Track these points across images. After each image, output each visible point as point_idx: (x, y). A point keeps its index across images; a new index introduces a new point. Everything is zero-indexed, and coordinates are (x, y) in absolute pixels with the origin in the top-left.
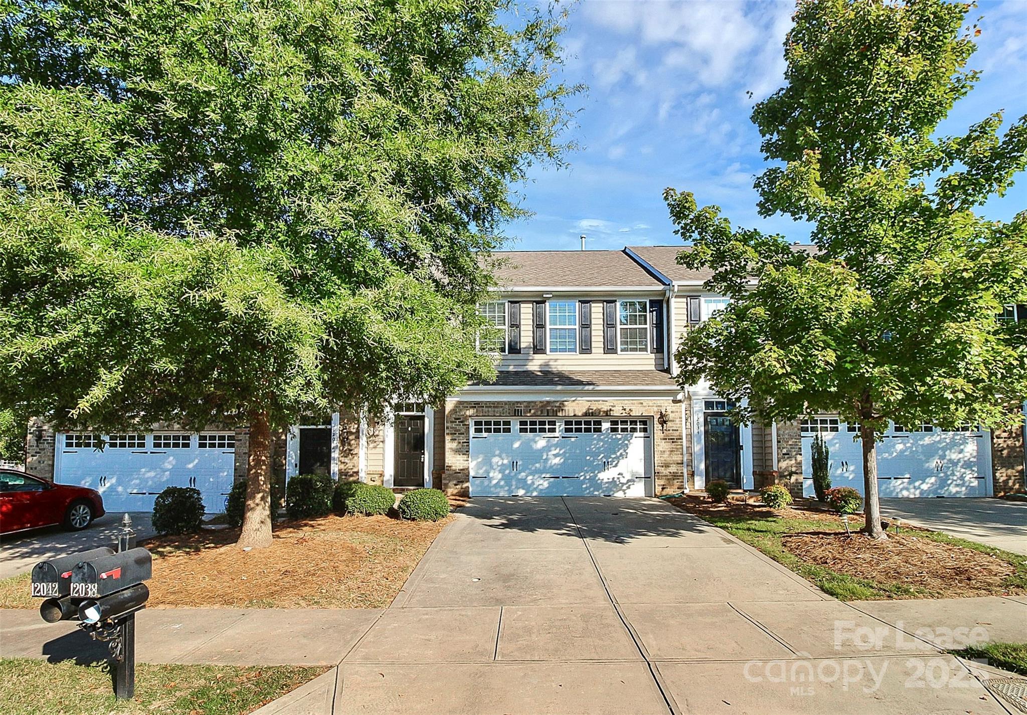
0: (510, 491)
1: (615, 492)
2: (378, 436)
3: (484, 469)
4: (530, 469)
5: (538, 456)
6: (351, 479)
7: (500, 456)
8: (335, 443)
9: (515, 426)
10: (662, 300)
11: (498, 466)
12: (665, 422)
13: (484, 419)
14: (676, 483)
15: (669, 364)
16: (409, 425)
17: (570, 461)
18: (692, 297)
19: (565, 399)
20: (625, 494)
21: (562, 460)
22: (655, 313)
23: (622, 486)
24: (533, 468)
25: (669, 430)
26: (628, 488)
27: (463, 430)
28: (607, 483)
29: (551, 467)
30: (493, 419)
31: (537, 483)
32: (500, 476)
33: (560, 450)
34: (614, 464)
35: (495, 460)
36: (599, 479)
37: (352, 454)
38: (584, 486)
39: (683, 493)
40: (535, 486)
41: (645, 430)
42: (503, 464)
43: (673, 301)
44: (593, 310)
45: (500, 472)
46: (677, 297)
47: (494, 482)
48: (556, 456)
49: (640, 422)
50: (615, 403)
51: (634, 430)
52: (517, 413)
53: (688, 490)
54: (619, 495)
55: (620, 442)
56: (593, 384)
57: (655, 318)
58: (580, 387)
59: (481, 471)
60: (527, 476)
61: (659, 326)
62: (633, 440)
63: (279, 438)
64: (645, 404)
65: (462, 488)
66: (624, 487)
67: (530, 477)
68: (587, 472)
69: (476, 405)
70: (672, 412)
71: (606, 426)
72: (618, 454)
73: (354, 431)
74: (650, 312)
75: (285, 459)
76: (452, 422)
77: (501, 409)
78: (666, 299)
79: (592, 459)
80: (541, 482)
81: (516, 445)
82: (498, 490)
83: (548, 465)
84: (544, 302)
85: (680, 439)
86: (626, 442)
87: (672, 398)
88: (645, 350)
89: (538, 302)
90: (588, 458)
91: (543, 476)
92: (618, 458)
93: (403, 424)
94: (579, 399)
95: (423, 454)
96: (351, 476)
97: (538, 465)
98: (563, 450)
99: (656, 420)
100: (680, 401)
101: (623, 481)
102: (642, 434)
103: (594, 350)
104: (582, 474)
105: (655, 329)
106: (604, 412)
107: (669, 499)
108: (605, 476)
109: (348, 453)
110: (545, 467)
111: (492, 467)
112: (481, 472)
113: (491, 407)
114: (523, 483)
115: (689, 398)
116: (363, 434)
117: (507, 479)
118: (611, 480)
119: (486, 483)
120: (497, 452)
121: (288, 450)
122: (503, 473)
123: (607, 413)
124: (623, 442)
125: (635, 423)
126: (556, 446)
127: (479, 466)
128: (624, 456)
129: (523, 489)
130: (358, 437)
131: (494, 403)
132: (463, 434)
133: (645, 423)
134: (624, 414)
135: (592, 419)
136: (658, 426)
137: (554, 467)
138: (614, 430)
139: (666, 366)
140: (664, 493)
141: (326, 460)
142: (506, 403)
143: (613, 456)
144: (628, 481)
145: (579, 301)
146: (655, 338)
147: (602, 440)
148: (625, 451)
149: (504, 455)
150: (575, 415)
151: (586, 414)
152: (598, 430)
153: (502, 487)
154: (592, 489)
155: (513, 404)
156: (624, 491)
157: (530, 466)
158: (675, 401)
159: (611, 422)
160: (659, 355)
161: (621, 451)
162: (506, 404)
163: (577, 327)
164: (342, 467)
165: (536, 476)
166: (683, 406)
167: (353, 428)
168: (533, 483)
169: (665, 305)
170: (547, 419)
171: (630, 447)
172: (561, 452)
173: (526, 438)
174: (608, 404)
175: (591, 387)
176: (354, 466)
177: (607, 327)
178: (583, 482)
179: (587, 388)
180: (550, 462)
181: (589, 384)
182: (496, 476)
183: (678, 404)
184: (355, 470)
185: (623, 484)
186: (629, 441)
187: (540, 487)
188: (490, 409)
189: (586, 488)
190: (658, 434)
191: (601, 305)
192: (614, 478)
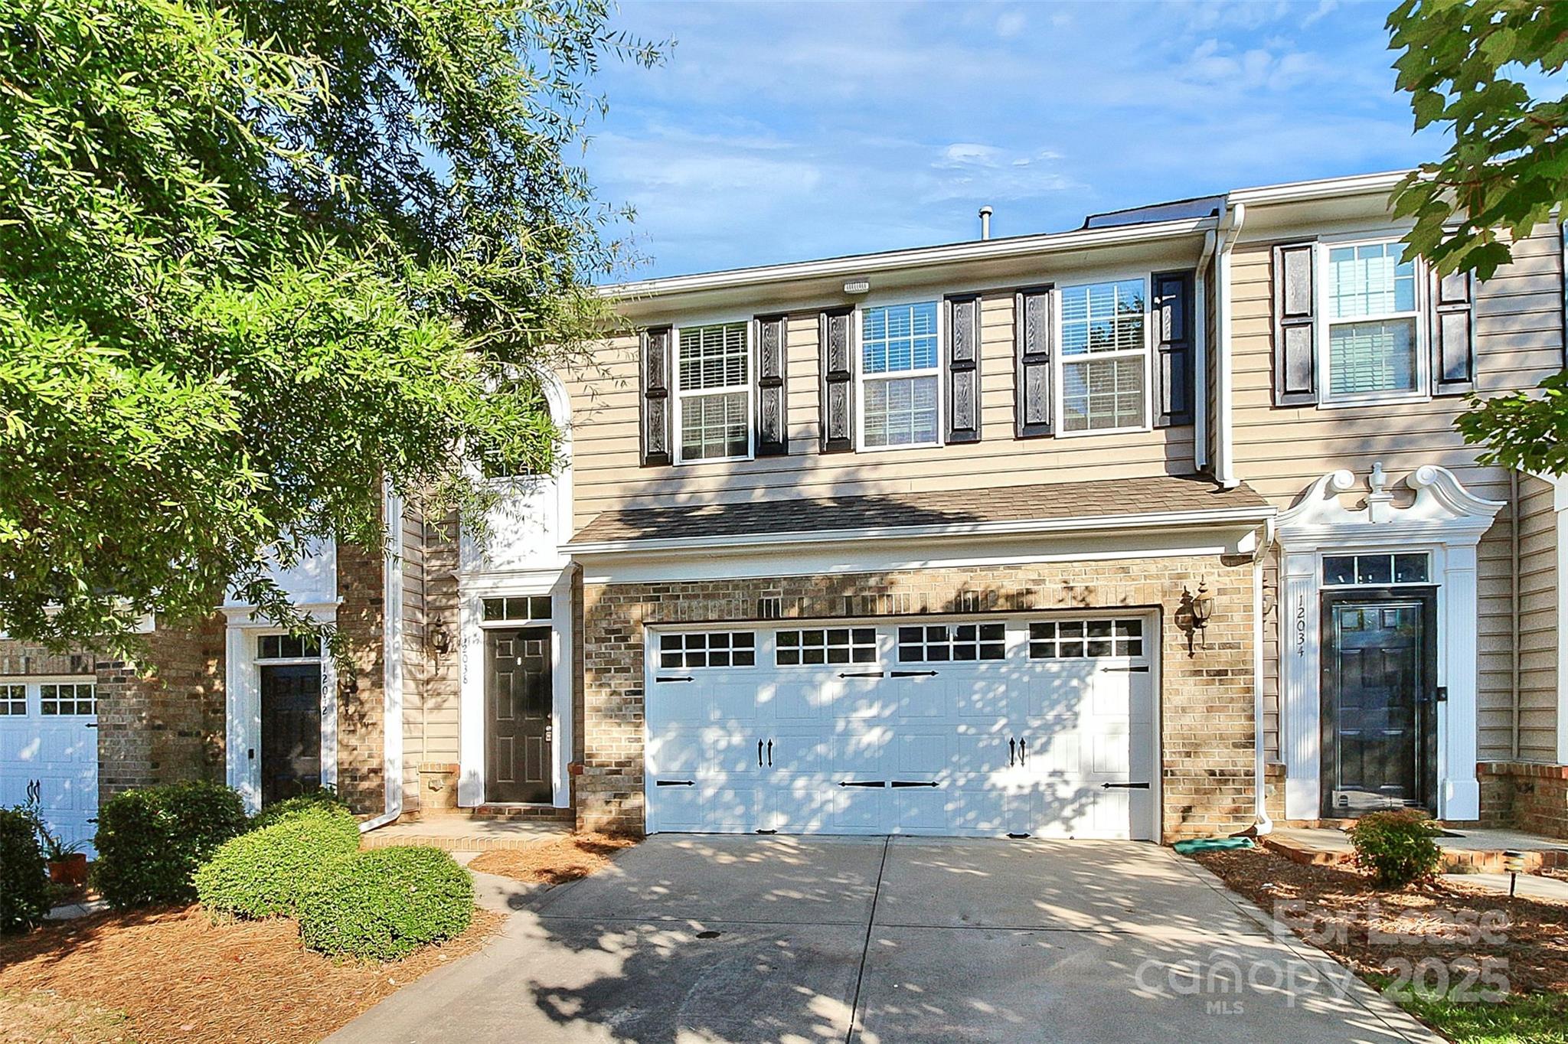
0: (749, 818)
1: (1037, 825)
2: (444, 679)
3: (683, 757)
4: (800, 759)
5: (820, 724)
6: (364, 785)
7: (722, 724)
8: (328, 697)
9: (766, 646)
10: (1192, 271)
11: (719, 752)
12: (1197, 622)
13: (683, 631)
14: (1226, 801)
15: (1210, 455)
16: (519, 652)
17: (909, 738)
18: (1288, 246)
19: (894, 565)
20: (1069, 829)
21: (889, 735)
22: (1167, 309)
23: (1062, 808)
24: (810, 758)
25: (1211, 647)
26: (1080, 812)
27: (626, 661)
28: (1017, 797)
29: (859, 753)
30: (706, 630)
31: (818, 797)
32: (723, 777)
33: (884, 707)
34: (1038, 744)
35: (711, 735)
36: (994, 787)
37: (366, 726)
38: (950, 807)
39: (1252, 833)
40: (815, 805)
41: (1134, 649)
42: (730, 747)
43: (1229, 266)
44: (986, 318)
45: (723, 765)
46: (1239, 248)
47: (709, 792)
48: (871, 723)
49: (1119, 624)
50: (1045, 570)
51: (1097, 650)
52: (767, 611)
53: (1269, 824)
54: (1051, 833)
55: (1057, 683)
56: (974, 519)
57: (1167, 326)
58: (934, 529)
59: (675, 766)
60: (793, 778)
61: (1180, 347)
62: (1097, 678)
63: (209, 688)
64: (1135, 570)
65: (621, 812)
66: (1068, 812)
67: (801, 782)
68: (958, 767)
69: (657, 592)
70: (1221, 592)
71: (1015, 638)
72: (1050, 716)
73: (369, 668)
74: (1155, 306)
75: (224, 737)
76: (599, 640)
77: (724, 602)
78: (1204, 261)
79: (972, 731)
80: (830, 794)
81: (765, 695)
82: (719, 814)
83: (851, 748)
84: (848, 310)
85: (1246, 672)
86: (1075, 683)
87: (1221, 550)
88: (1139, 420)
89: (832, 313)
90: (962, 729)
91: (837, 777)
92: (1049, 729)
93: (504, 649)
94: (932, 564)
95: (549, 722)
96: (364, 778)
97: (821, 749)
98: (892, 708)
99: (1169, 615)
100: (1247, 558)
101: (1065, 792)
102: (1125, 661)
103: (986, 432)
104: (944, 773)
105: (1167, 357)
106: (1008, 597)
107: (1202, 854)
108: (1012, 779)
109: (356, 720)
110: (841, 753)
111: (701, 754)
112: (675, 768)
113: (696, 596)
114: (782, 797)
115: (1276, 550)
116: (394, 676)
117: (740, 784)
118: (1026, 791)
119: (687, 793)
120: (715, 715)
121: (229, 717)
122: (731, 771)
123: (1018, 604)
124: (1065, 683)
125: (1103, 627)
126: (872, 697)
127: (668, 753)
128: (1068, 722)
129: (784, 812)
130: (378, 684)
131: (703, 585)
132: (627, 670)
133: (1133, 627)
134: (1070, 603)
135: (977, 621)
136: (1175, 636)
137: (867, 755)
138: (1039, 651)
139: (1200, 462)
140: (1189, 830)
141: (310, 738)
142: (735, 584)
143: (1036, 723)
144: (1080, 794)
145: (946, 297)
146: (1167, 384)
147: (1004, 679)
148: (1069, 708)
149: (732, 724)
150: (924, 611)
151: (959, 606)
152: (995, 653)
153: (728, 807)
154: (971, 815)
155: (756, 587)
156: (1066, 821)
157: (801, 753)
158: (1232, 560)
159: (1033, 627)
160: (1179, 433)
161: (1059, 709)
162: (736, 587)
163: (939, 371)
164: (345, 756)
165: (819, 777)
166: (1257, 572)
167: (365, 660)
168: (809, 798)
169: (1199, 285)
170: (850, 625)
171: (1087, 697)
172: (887, 712)
173: (792, 677)
174: (1021, 574)
175: (966, 528)
176: (370, 756)
177: (1026, 364)
178: (947, 796)
179: (952, 529)
180: (854, 741)
181: (961, 519)
182: (712, 775)
183: (1241, 568)
184: (374, 763)
185: (1063, 802)
186: (1082, 680)
187: (830, 807)
188: (694, 603)
189: (958, 812)
190: (1175, 657)
191: (1009, 302)
192: (1036, 785)
